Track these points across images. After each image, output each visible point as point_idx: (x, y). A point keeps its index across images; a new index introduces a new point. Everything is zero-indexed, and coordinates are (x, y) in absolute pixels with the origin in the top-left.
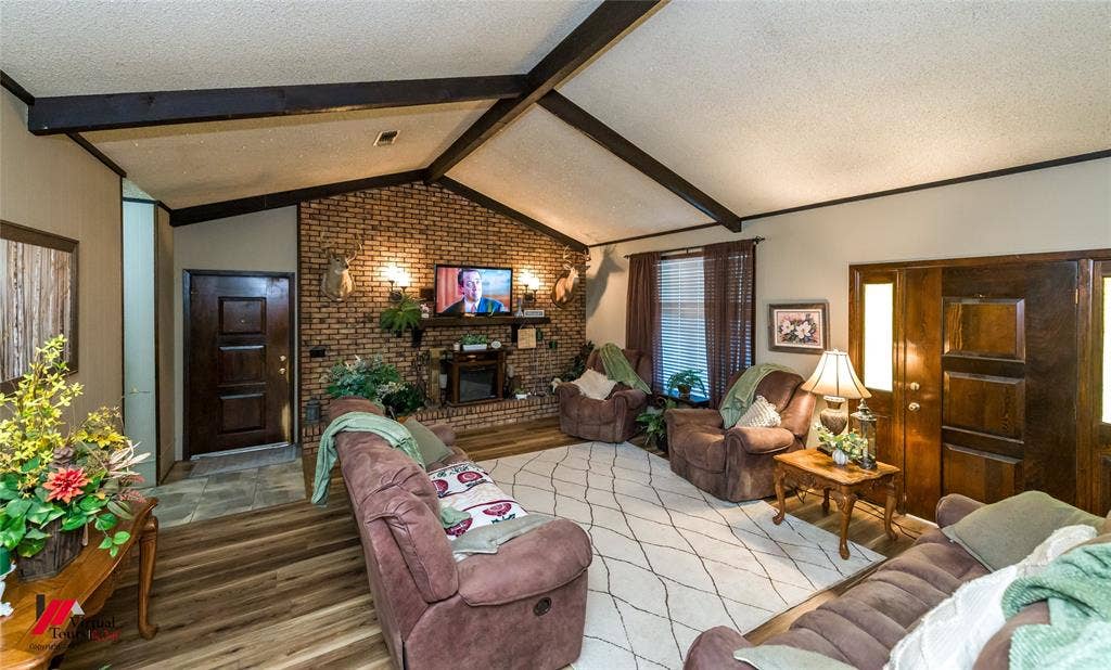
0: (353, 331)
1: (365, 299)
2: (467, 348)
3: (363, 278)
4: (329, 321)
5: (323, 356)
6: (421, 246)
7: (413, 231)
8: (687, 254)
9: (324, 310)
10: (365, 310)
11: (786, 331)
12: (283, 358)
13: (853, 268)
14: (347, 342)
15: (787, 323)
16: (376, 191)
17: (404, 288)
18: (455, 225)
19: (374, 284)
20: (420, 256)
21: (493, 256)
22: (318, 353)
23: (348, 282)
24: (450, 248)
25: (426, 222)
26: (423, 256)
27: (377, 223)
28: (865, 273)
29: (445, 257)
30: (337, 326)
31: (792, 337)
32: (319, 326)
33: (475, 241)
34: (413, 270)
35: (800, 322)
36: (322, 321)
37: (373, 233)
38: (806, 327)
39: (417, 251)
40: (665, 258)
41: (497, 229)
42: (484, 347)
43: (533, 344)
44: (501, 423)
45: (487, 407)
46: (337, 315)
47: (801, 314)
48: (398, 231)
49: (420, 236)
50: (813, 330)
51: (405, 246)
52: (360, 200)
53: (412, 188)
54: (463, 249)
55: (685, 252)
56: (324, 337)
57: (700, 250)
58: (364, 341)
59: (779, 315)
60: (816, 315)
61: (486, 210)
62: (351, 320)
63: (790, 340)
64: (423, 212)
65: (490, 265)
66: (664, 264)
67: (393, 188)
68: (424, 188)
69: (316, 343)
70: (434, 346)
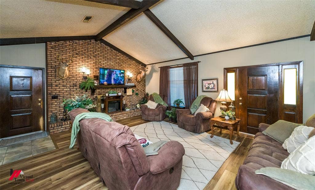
0: (69, 89)
1: (73, 78)
2: (110, 95)
3: (72, 71)
4: (59, 86)
5: (57, 98)
6: (94, 61)
7: (91, 56)
8: (178, 66)
9: (57, 82)
10: (73, 82)
11: (206, 86)
12: (40, 100)
13: (225, 69)
14: (67, 93)
15: (207, 84)
16: (77, 41)
17: (88, 75)
18: (106, 55)
19: (77, 73)
20: (94, 65)
21: (118, 66)
22: (55, 97)
23: (67, 72)
24: (104, 63)
25: (96, 54)
26: (95, 65)
27: (78, 52)
28: (228, 70)
29: (102, 66)
30: (63, 88)
31: (208, 88)
32: (56, 88)
33: (112, 61)
34: (91, 69)
35: (210, 84)
36: (56, 86)
37: (76, 55)
38: (212, 85)
39: (93, 63)
40: (171, 68)
41: (119, 58)
42: (116, 95)
43: (131, 94)
44: (122, 118)
45: (117, 114)
46: (63, 84)
47: (211, 82)
48: (86, 55)
49: (93, 58)
50: (214, 86)
51: (88, 61)
52: (71, 44)
53: (91, 41)
54: (108, 63)
55: (177, 66)
56: (57, 92)
57: (182, 65)
58: (73, 93)
59: (205, 82)
60: (215, 82)
61: (115, 51)
62: (68, 86)
63: (208, 89)
64: (95, 50)
65: (117, 69)
66: (171, 69)
67: (84, 41)
68: (95, 42)
69: (54, 94)
70: (99, 95)
